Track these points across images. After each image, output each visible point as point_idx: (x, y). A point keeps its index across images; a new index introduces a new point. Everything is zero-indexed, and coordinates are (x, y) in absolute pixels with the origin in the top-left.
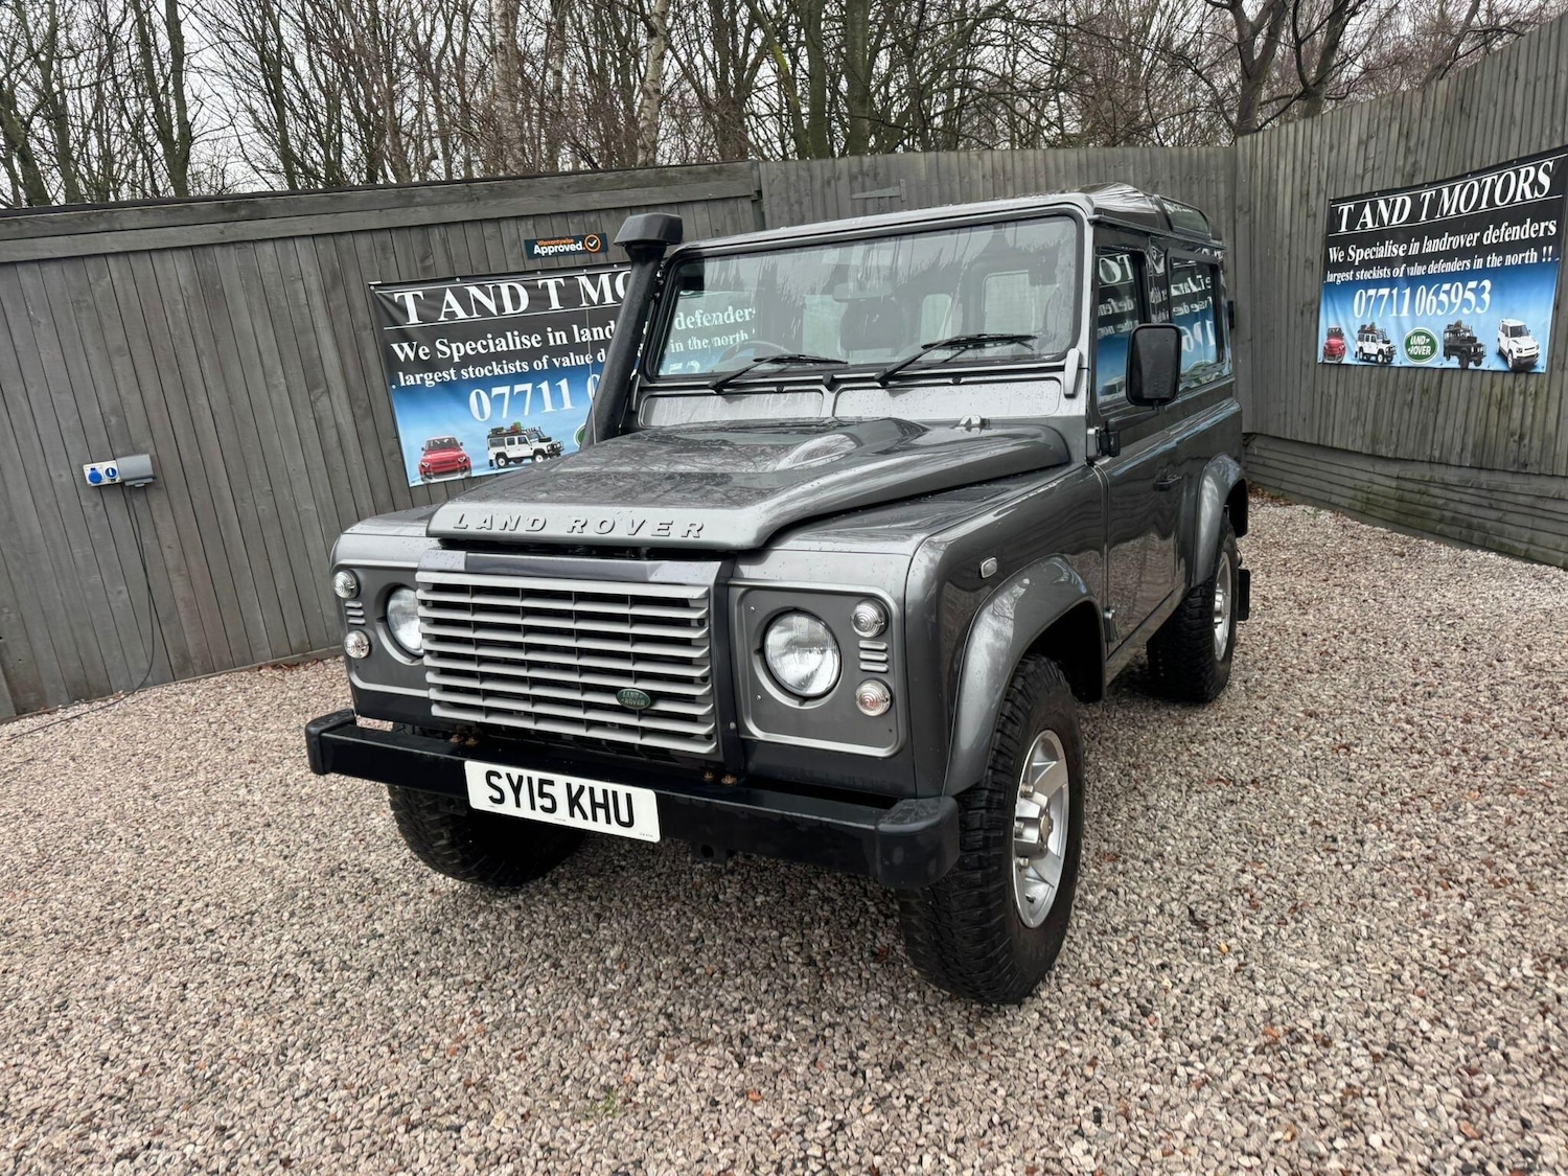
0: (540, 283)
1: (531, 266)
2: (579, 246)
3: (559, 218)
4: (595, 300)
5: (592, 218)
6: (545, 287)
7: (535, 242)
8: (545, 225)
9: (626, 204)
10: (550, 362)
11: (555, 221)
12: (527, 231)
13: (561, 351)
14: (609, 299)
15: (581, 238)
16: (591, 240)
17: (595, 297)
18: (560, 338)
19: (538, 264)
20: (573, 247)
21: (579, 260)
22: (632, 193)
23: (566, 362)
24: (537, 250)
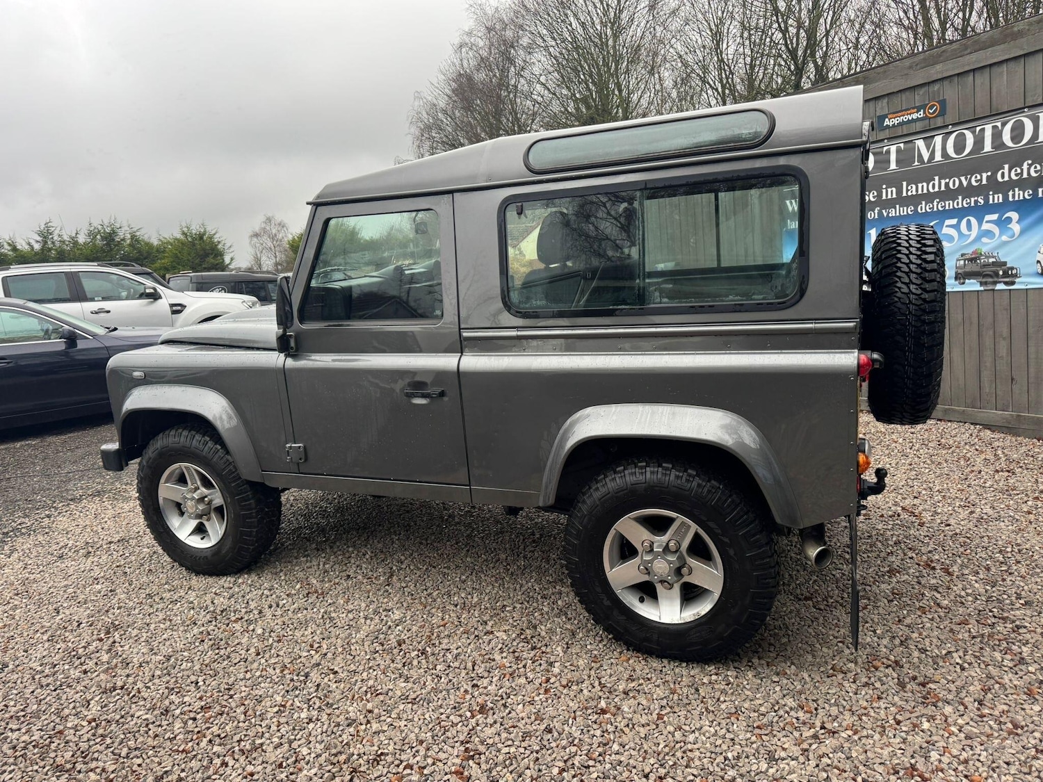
0: (885, 148)
1: (881, 136)
2: (921, 114)
3: (908, 93)
4: (926, 158)
5: (936, 87)
6: (888, 152)
7: (885, 116)
8: (896, 100)
9: (967, 68)
10: (880, 213)
11: (904, 96)
12: (882, 108)
13: (890, 204)
14: (938, 157)
15: (923, 107)
16: (931, 107)
17: (926, 156)
18: (891, 193)
19: (887, 134)
20: (915, 116)
21: (919, 127)
22: (974, 57)
23: (892, 213)
24: (887, 122)
